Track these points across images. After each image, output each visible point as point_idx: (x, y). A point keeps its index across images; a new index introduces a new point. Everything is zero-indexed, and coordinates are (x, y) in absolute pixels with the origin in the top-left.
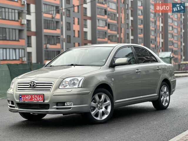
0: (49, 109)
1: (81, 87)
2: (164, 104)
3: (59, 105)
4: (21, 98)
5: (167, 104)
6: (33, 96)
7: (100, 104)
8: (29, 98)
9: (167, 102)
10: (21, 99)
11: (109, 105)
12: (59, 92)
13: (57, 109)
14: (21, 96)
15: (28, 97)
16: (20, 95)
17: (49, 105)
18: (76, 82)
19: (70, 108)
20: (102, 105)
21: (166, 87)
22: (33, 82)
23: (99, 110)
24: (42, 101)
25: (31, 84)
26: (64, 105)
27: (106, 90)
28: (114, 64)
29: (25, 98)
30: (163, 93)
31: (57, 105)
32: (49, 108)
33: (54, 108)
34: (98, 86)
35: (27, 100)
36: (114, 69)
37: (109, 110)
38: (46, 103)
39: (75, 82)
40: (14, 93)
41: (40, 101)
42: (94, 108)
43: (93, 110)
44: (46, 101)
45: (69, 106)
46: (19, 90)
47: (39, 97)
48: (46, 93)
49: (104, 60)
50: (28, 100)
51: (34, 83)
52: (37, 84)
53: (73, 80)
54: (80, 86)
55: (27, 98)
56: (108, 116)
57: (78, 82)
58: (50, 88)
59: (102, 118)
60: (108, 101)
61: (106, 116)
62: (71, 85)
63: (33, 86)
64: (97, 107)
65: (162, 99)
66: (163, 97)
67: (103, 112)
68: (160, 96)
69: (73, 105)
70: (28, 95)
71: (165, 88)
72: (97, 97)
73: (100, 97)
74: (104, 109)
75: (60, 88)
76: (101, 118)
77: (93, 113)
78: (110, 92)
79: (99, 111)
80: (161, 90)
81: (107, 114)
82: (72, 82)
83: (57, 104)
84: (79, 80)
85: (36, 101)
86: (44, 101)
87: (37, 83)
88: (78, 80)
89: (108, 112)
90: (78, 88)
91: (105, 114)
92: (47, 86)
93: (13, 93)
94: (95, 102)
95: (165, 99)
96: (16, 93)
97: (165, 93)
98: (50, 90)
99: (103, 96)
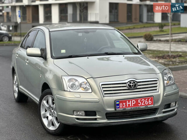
6: (139, 100)
8: (133, 103)
13: (164, 112)
25: (131, 84)
29: (126, 104)
41: (149, 106)
46: (106, 94)
70: (132, 100)
86: (154, 105)
87: (138, 82)
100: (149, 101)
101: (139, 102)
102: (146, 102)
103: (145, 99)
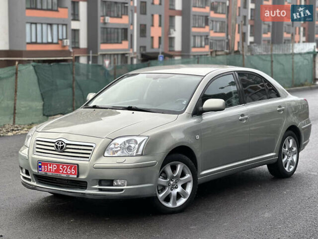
0: (86, 189)
1: (142, 155)
2: (286, 169)
3: (103, 183)
4: (40, 167)
5: (292, 168)
6: (61, 166)
7: (174, 181)
8: (54, 169)
9: (293, 165)
10: (40, 169)
11: (190, 182)
12: (104, 162)
13: (101, 190)
14: (40, 164)
15: (51, 167)
16: (40, 161)
17: (86, 182)
18: (133, 145)
19: (122, 190)
20: (176, 182)
21: (293, 139)
22: (60, 142)
23: (172, 190)
24: (76, 176)
25: (58, 145)
26: (112, 185)
27: (184, 156)
28: (201, 108)
29: (47, 168)
30: (287, 149)
31: (100, 185)
32: (86, 187)
33: (96, 189)
34: (170, 150)
35: (50, 171)
36: (202, 118)
37: (189, 189)
38: (81, 179)
39: (131, 145)
40: (30, 156)
41: (71, 176)
42: (164, 188)
43: (162, 190)
44: (82, 177)
45: (120, 186)
46: (37, 152)
47: (70, 169)
48: (81, 162)
49: (185, 103)
50: (53, 172)
51: (62, 144)
52: (68, 146)
53: (128, 141)
54: (140, 153)
55: (50, 169)
56: (187, 200)
57: (137, 146)
58: (89, 154)
59: (176, 204)
60: (188, 176)
61: (182, 201)
62: (125, 151)
63: (61, 148)
64: (169, 186)
65: (284, 161)
66: (286, 156)
67: (178, 193)
68: (281, 155)
69: (127, 185)
70: (53, 164)
71: (291, 141)
72: (168, 170)
73: (174, 168)
74: (179, 189)
75: (105, 155)
76: (174, 203)
77: (161, 196)
78: (191, 159)
79: (171, 193)
80: (282, 145)
81: (184, 197)
82: (127, 145)
83: (100, 182)
84: (138, 143)
85: (65, 175)
86: (78, 176)
87: (67, 144)
88: (136, 142)
89: (186, 194)
90: (136, 156)
91: (181, 197)
92: (84, 150)
93: (28, 156)
94: (165, 178)
95: (290, 160)
96: (33, 158)
97: (290, 149)
98: (88, 158)
99: (179, 168)
100: (72, 170)
101: (61, 168)
102: (68, 170)
103: (67, 166)
